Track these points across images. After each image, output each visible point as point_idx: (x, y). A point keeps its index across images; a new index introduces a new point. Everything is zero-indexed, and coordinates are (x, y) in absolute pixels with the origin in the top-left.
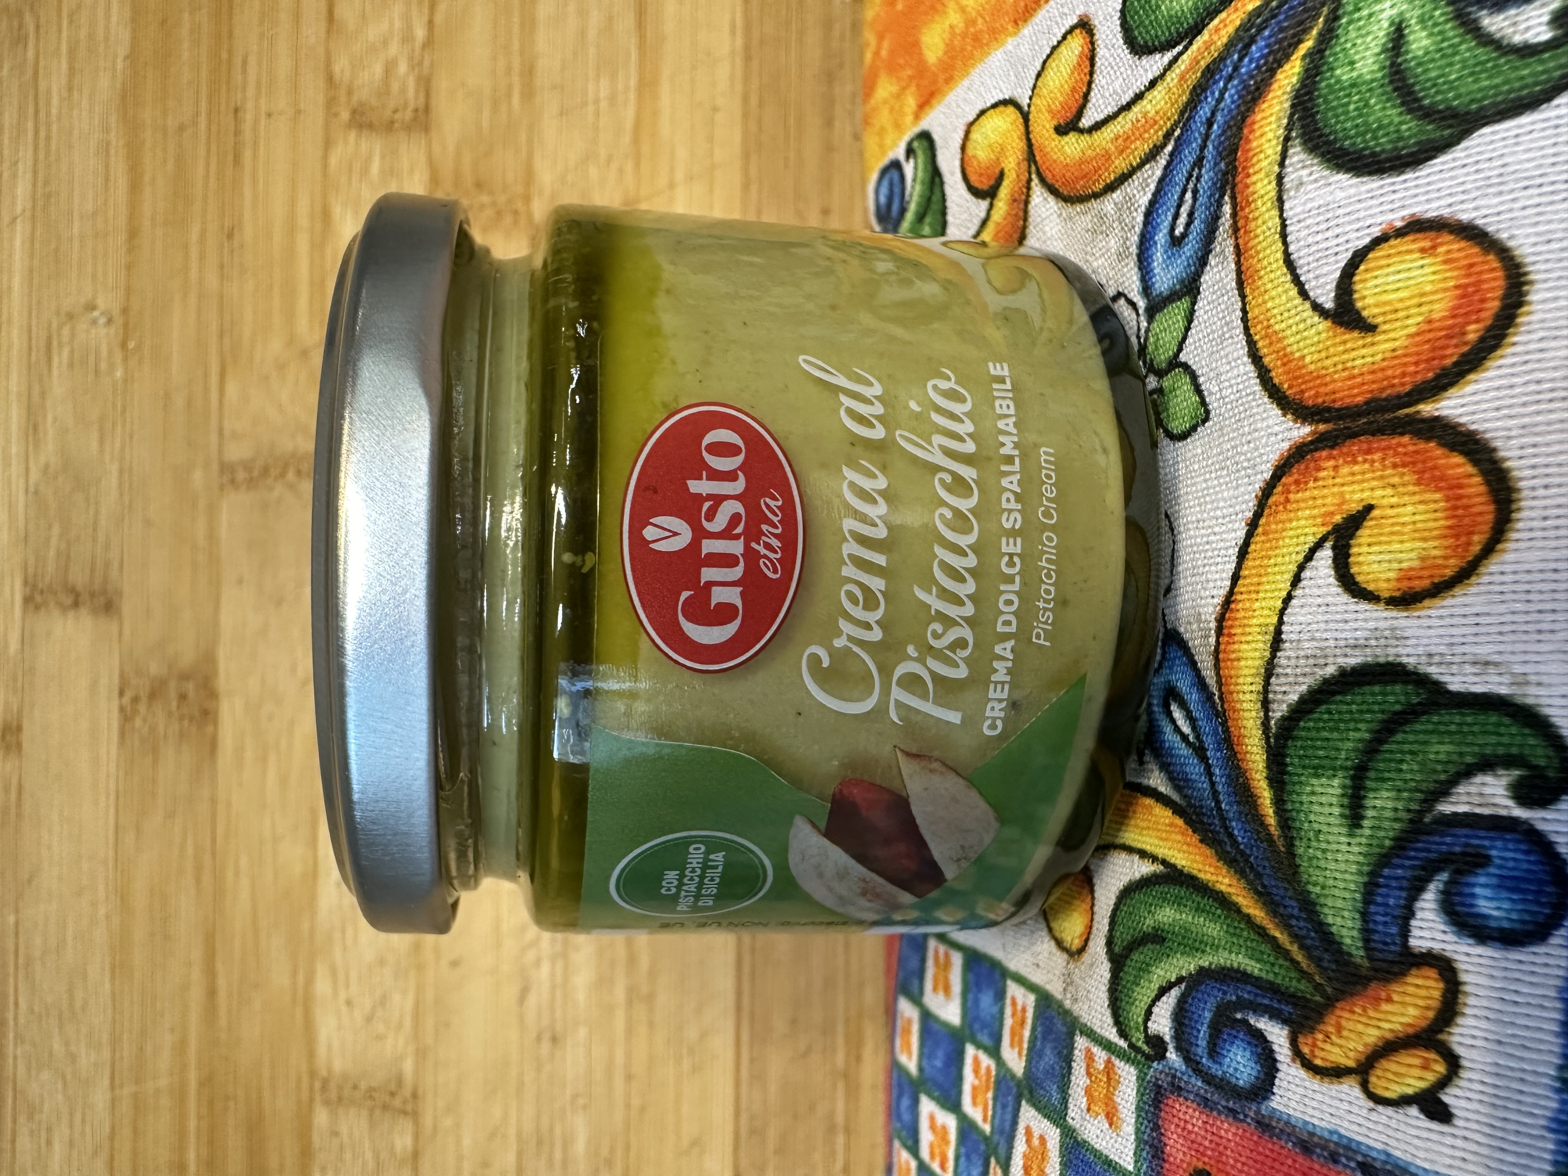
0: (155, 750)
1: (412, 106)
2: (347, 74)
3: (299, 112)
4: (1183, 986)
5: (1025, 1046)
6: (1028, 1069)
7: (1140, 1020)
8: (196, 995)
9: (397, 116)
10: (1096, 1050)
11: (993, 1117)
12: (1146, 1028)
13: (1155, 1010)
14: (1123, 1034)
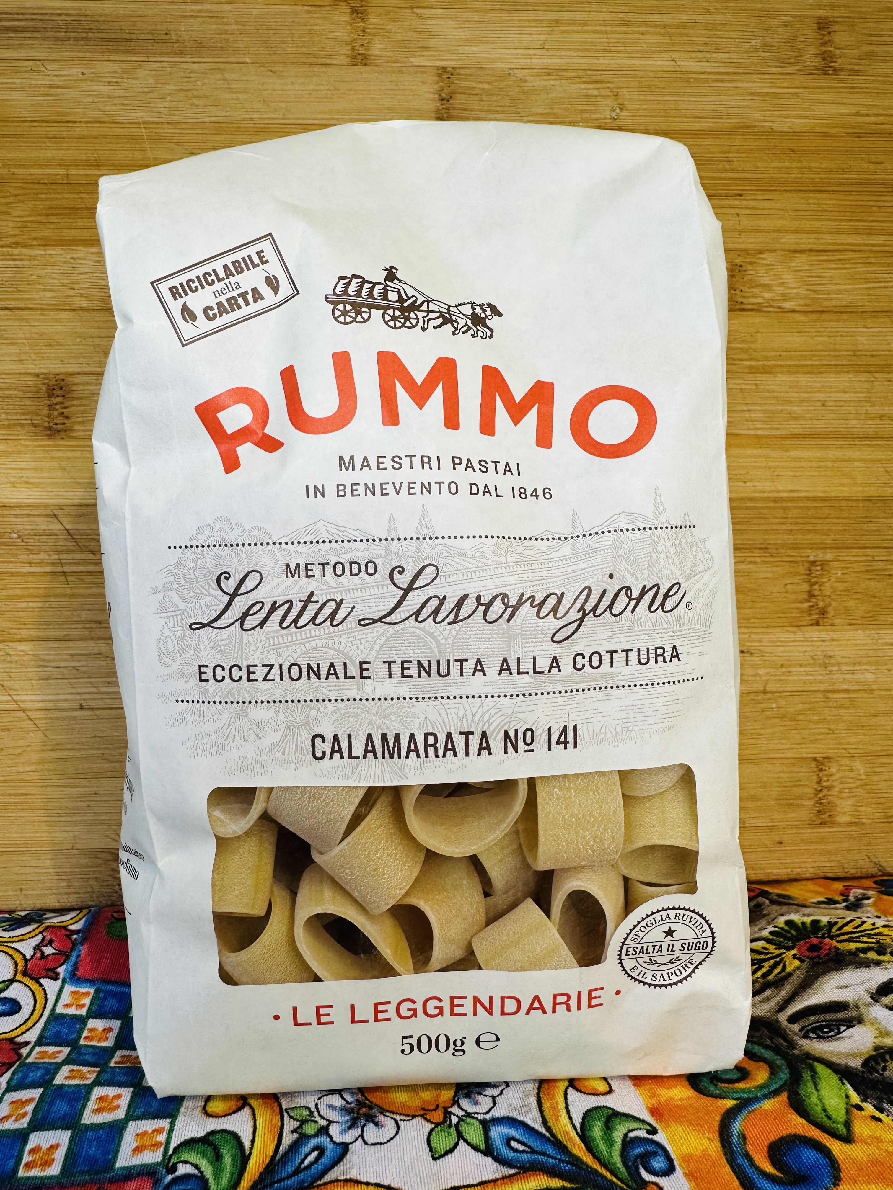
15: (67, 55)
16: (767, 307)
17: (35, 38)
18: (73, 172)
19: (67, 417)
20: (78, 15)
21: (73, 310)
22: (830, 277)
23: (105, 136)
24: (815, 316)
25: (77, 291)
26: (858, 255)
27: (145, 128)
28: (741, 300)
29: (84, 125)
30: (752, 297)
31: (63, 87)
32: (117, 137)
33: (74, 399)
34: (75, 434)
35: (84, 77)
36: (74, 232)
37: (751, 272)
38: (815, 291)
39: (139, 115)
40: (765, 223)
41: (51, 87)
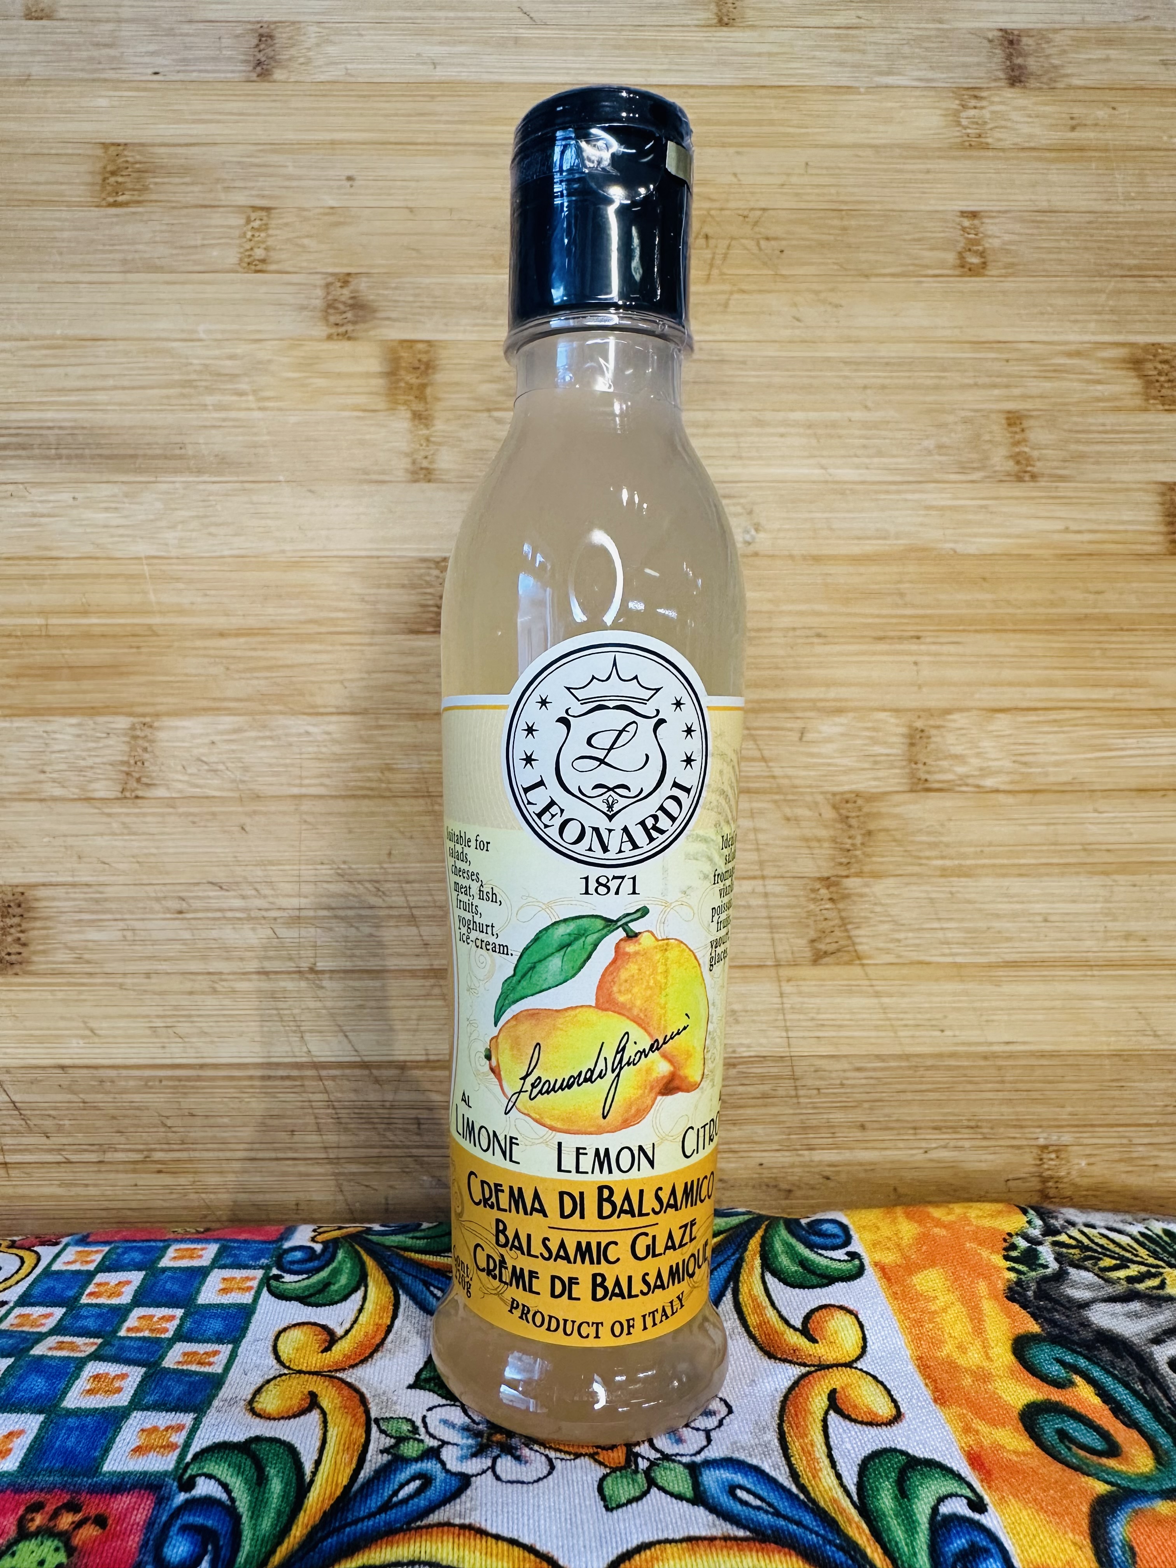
0: (413, 586)
1: (928, 776)
2: (953, 725)
3: (920, 687)
4: (229, 1503)
5: (185, 1367)
6: (167, 1371)
7: (205, 1470)
8: (221, 622)
9: (920, 766)
10: (184, 1434)
11: (131, 1338)
12: (200, 1475)
13: (213, 1481)
14: (196, 1457)
15: (57, 476)
16: (960, 785)
17: (19, 457)
18: (53, 621)
19: (24, 945)
20: (73, 428)
21: (41, 800)
22: (1045, 744)
23: (97, 576)
24: (1026, 797)
25: (48, 775)
26: (1079, 714)
27: (148, 565)
28: (924, 776)
29: (72, 562)
30: (940, 772)
31: (49, 516)
32: (113, 576)
33: (35, 919)
34: (32, 968)
35: (76, 503)
36: (50, 698)
37: (938, 739)
38: (1025, 764)
39: (142, 548)
40: (954, 674)
41: (34, 515)
